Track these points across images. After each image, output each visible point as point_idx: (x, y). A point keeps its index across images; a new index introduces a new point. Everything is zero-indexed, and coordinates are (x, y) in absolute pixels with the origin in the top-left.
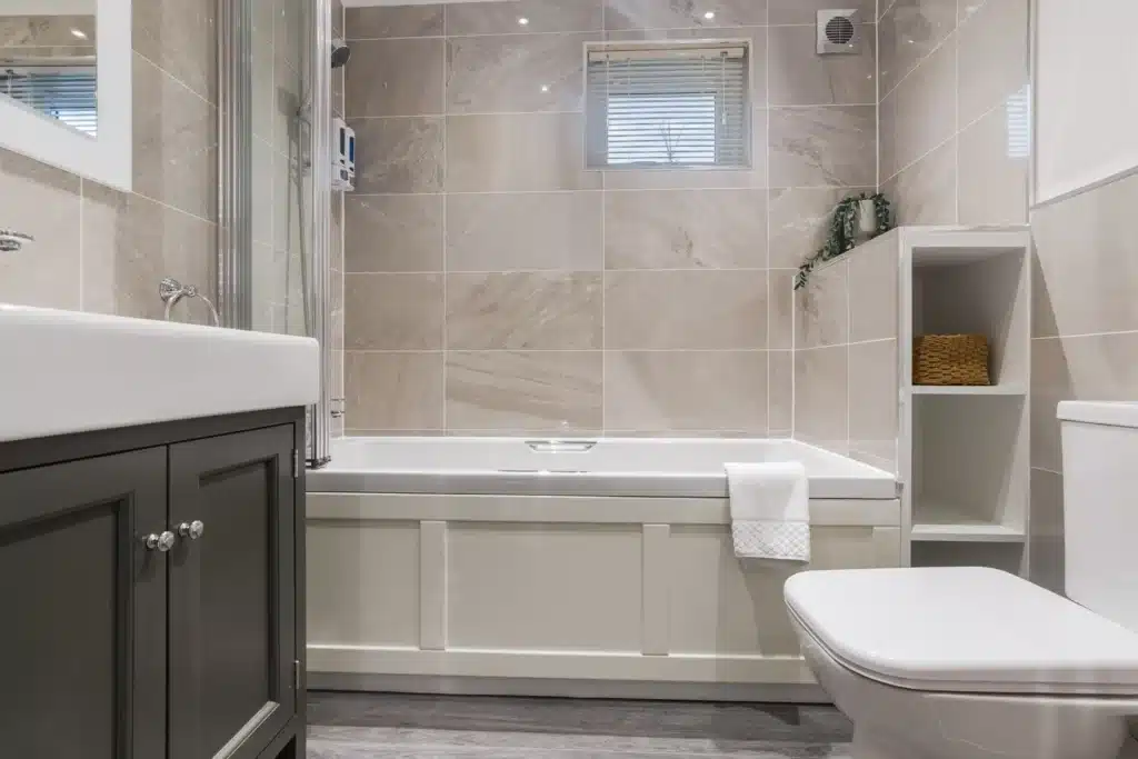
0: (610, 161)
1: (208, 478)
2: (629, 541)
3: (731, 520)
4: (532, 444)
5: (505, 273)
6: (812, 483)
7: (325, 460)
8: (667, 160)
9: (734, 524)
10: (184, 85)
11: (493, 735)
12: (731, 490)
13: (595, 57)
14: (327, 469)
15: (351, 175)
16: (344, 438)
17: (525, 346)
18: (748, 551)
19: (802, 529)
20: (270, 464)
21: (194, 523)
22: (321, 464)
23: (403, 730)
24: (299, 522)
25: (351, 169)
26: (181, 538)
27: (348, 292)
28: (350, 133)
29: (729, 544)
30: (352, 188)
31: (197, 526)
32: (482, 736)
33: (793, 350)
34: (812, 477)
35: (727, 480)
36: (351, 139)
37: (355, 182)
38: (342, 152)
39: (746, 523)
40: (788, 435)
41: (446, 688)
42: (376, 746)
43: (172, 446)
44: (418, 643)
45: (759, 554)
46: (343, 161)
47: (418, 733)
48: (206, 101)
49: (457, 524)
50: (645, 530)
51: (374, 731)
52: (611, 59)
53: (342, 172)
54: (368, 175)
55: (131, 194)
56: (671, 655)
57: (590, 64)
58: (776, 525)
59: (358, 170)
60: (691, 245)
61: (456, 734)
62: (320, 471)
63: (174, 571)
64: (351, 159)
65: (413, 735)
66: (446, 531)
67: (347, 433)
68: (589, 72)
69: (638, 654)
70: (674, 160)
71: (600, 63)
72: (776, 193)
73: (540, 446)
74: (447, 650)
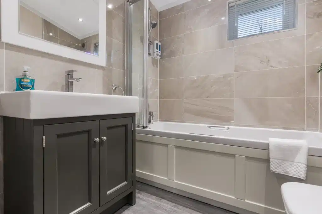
0: (239, 37)
1: (109, 128)
2: (230, 160)
3: (270, 158)
4: (209, 127)
5: (202, 76)
6: (310, 149)
7: (147, 127)
8: (261, 32)
9: (271, 160)
10: (118, 41)
11: (184, 208)
12: (270, 147)
13: (230, 5)
14: (147, 129)
15: (160, 54)
16: (158, 122)
17: (208, 97)
18: (278, 171)
19: (302, 167)
20: (126, 126)
21: (105, 137)
22: (146, 128)
23: (161, 199)
24: (134, 141)
25: (160, 53)
26: (102, 140)
27: (160, 85)
28: (159, 44)
29: (269, 167)
30: (160, 58)
31: (105, 138)
32: (180, 207)
33: (319, 97)
34: (310, 146)
35: (268, 144)
36: (160, 45)
37: (161, 56)
38: (157, 49)
39: (276, 161)
40: (317, 130)
41: (174, 191)
42: (154, 201)
43: (100, 121)
44: (167, 177)
45: (282, 173)
46: (157, 51)
47: (164, 201)
48: (122, 43)
49: (177, 147)
50: (236, 157)
51: (154, 197)
52: (237, 4)
53: (157, 54)
54: (164, 54)
55: (105, 67)
56: (246, 201)
57: (229, 7)
58: (291, 163)
59: (162, 53)
60: (269, 61)
61: (174, 204)
62: (145, 129)
63: (101, 147)
64: (160, 50)
65: (163, 201)
66: (174, 148)
67: (159, 121)
68: (229, 10)
69: (234, 197)
70: (263, 32)
71: (234, 6)
72: (309, 36)
73: (212, 128)
74: (174, 181)
